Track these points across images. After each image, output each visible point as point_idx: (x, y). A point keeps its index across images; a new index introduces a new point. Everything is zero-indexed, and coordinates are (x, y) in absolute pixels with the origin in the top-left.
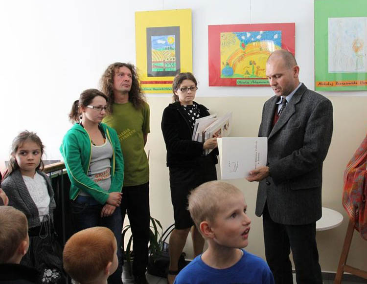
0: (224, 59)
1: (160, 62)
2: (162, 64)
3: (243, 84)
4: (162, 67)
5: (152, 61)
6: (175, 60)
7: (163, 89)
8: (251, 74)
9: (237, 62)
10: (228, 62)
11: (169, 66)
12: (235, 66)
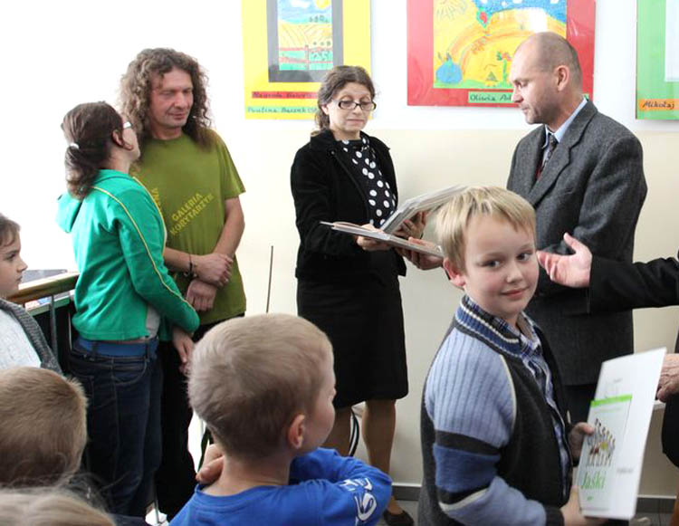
0: (441, 45)
1: (298, 49)
2: (302, 55)
3: (484, 102)
4: (303, 62)
5: (280, 46)
6: (331, 46)
8: (501, 80)
9: (471, 53)
10: (450, 54)
11: (319, 59)
12: (464, 62)
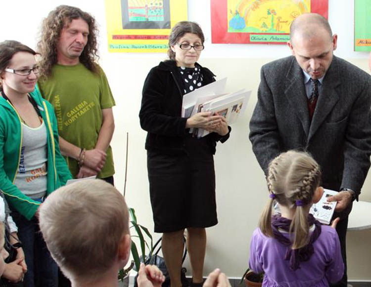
1: (141, 8)
2: (143, 12)
3: (259, 41)
4: (145, 16)
5: (129, 5)
6: (162, 6)
7: (146, 47)
8: (270, 27)
9: (251, 10)
10: (238, 11)
11: (155, 14)
12: (246, 16)
